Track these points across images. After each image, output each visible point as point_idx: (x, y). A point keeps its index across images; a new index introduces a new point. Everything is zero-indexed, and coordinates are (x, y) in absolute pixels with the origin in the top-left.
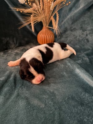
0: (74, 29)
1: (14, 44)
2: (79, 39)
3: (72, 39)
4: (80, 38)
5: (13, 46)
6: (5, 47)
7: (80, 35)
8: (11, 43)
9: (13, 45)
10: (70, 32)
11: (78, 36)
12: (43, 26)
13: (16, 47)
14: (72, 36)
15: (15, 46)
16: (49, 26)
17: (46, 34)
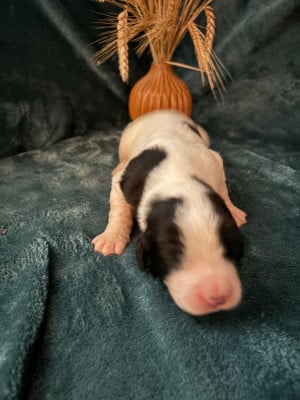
0: (261, 69)
1: (49, 127)
2: (282, 103)
3: (255, 106)
4: (287, 102)
5: (43, 137)
6: (15, 141)
7: (286, 92)
8: (38, 124)
9: (46, 131)
10: (247, 81)
11: (279, 95)
12: (152, 60)
13: (55, 138)
14: (256, 93)
15: (52, 134)
16: (172, 60)
17: (165, 90)
